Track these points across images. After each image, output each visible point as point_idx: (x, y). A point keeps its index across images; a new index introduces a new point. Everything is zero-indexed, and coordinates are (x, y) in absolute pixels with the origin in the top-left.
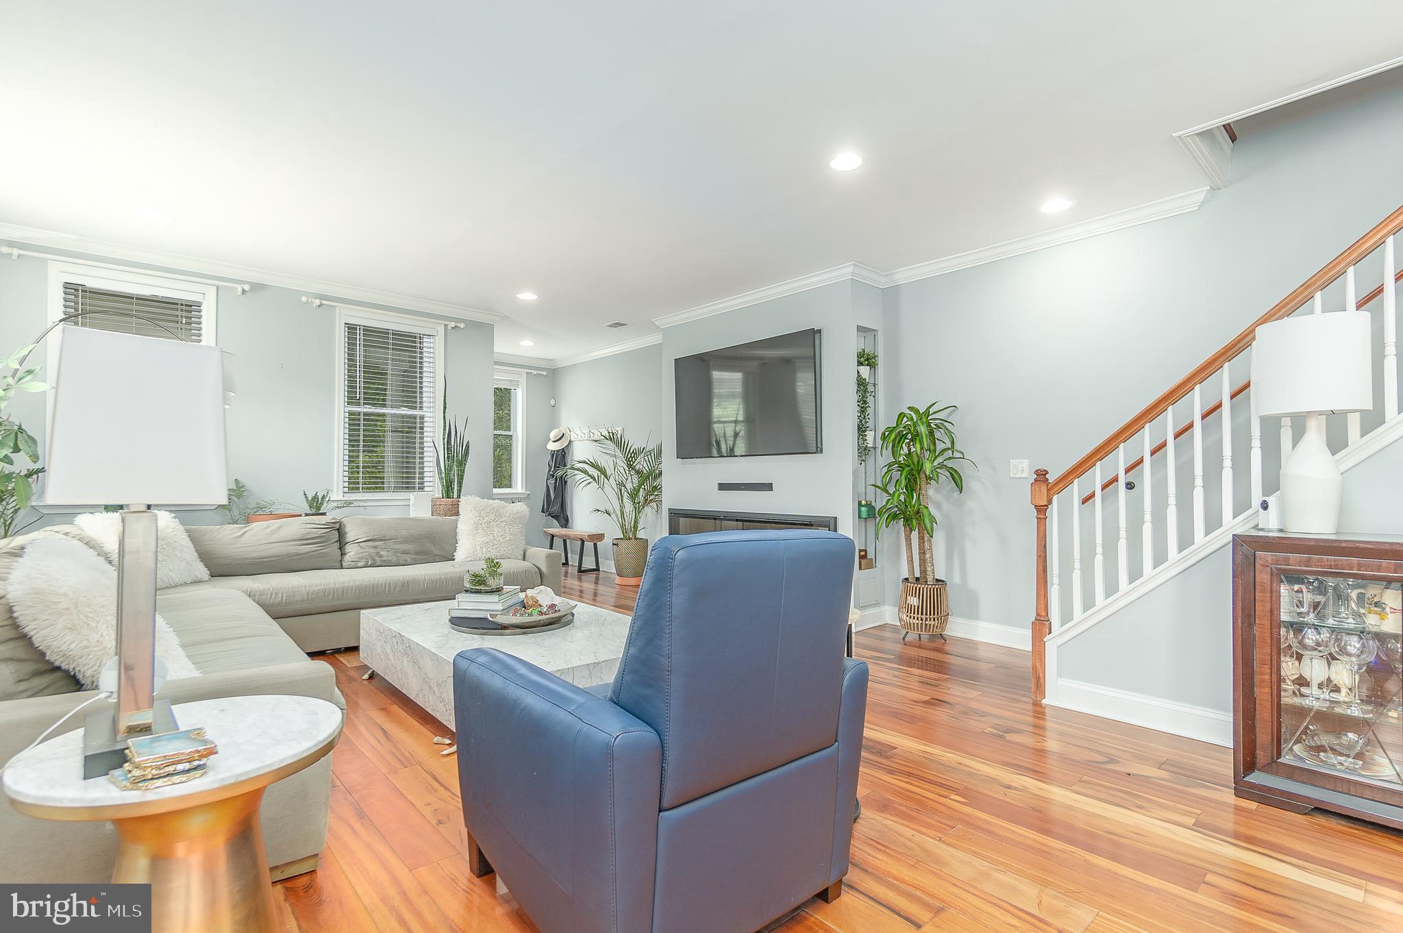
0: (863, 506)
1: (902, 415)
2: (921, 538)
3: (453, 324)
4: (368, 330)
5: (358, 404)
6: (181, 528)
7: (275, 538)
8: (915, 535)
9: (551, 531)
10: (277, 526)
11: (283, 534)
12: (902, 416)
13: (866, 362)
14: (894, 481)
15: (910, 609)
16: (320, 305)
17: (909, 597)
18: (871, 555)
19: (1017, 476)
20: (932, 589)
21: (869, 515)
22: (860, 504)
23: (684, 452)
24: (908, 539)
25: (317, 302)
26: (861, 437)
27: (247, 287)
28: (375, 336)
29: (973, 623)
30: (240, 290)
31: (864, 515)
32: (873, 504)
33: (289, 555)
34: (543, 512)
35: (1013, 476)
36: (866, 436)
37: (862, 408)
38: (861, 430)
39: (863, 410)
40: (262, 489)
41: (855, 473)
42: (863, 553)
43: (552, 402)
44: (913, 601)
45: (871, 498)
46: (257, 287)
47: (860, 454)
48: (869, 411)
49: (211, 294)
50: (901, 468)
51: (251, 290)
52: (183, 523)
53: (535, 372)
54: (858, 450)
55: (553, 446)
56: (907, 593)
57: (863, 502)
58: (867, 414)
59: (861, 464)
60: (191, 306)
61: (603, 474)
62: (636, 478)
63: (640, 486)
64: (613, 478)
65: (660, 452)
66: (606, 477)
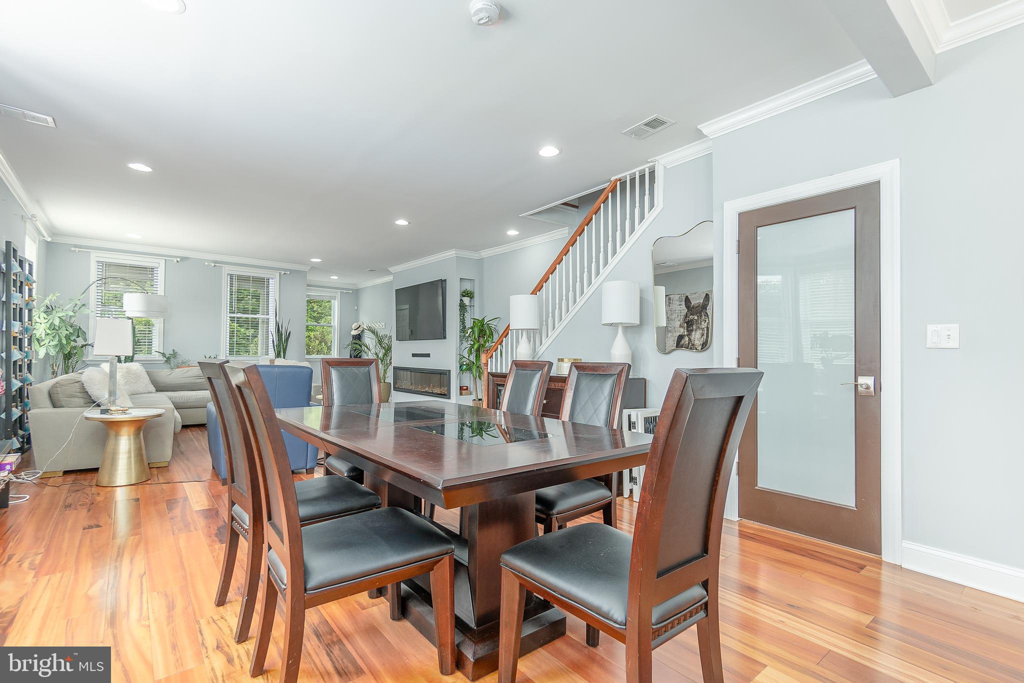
3: (283, 272)
4: (238, 276)
5: (234, 313)
6: (144, 370)
7: (185, 376)
10: (186, 370)
11: (188, 374)
13: (467, 295)
16: (215, 266)
23: (400, 338)
25: (213, 264)
26: (463, 332)
27: (179, 260)
28: (242, 279)
30: (176, 261)
33: (192, 383)
38: (463, 328)
40: (185, 354)
41: (457, 349)
42: (461, 388)
46: (184, 259)
47: (461, 340)
49: (163, 263)
51: (181, 260)
52: (144, 368)
53: (345, 291)
54: (460, 338)
55: (354, 333)
60: (153, 269)
61: (367, 348)
62: (384, 351)
63: (385, 355)
64: (373, 351)
65: (390, 337)
66: (369, 350)
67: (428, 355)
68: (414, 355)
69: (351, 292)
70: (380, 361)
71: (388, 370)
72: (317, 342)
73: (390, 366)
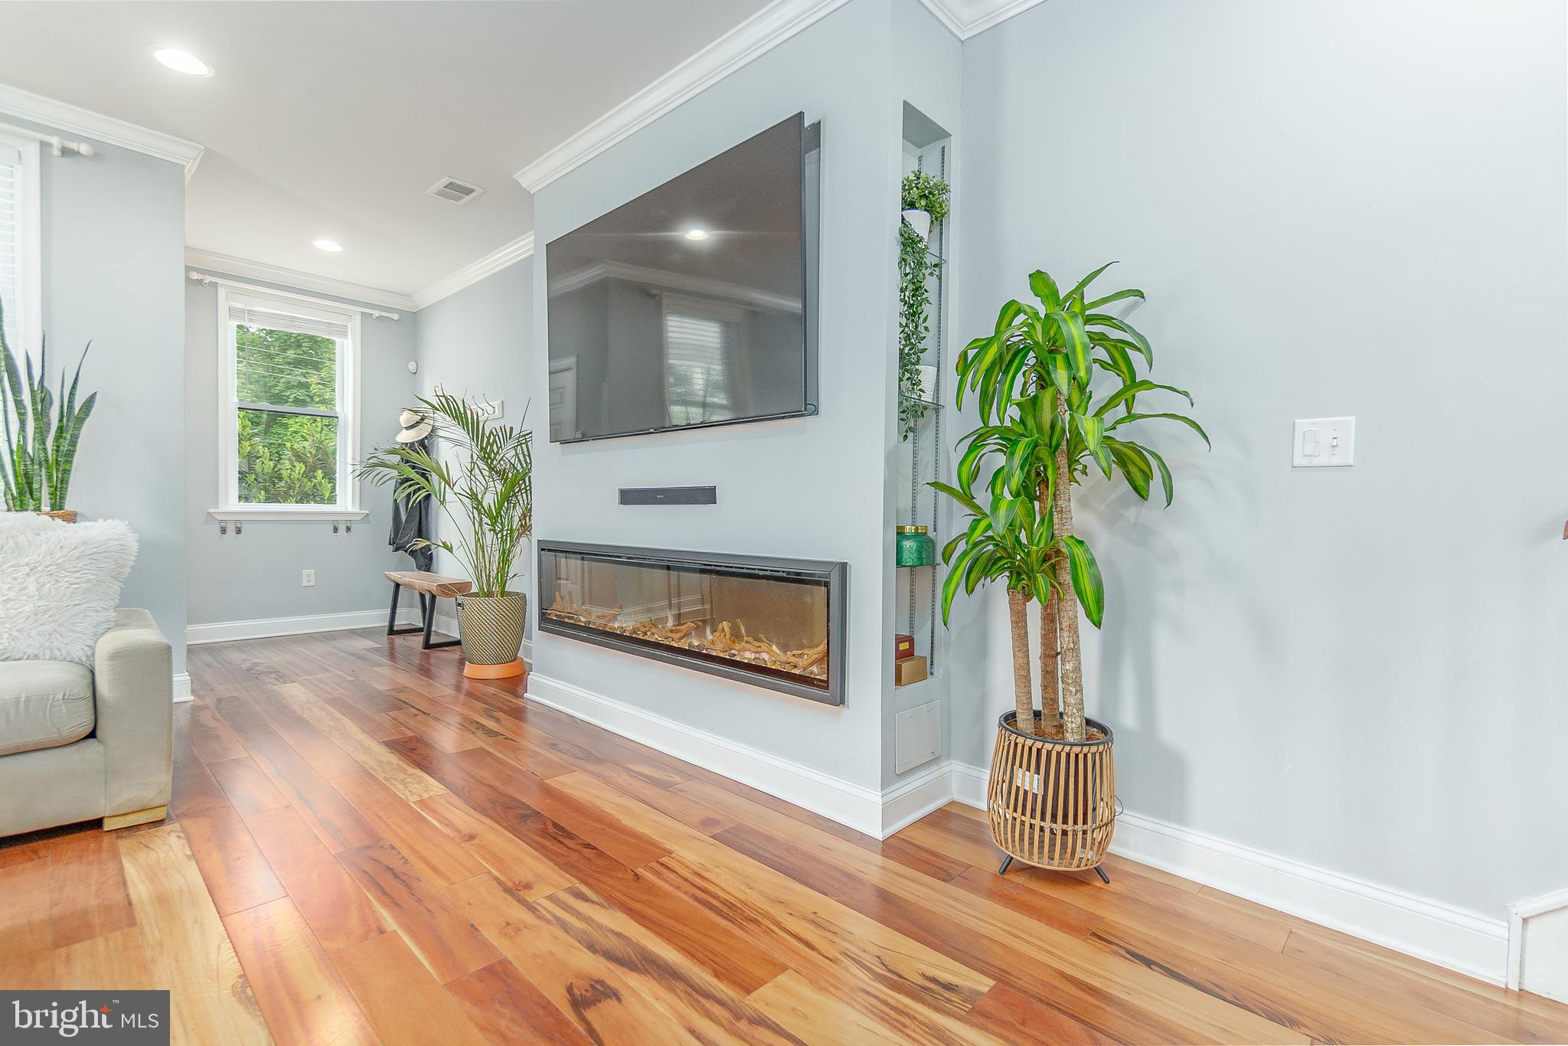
0: (908, 538)
1: (1011, 309)
2: (1050, 620)
3: (58, 143)
8: (1034, 609)
9: (396, 575)
12: (1011, 312)
13: (923, 202)
14: (985, 477)
15: (1019, 800)
17: (1019, 773)
18: (922, 649)
19: (1316, 462)
20: (1081, 757)
21: (920, 558)
22: (900, 533)
23: (564, 433)
24: (1019, 620)
26: (907, 375)
29: (1170, 829)
31: (909, 558)
32: (931, 534)
34: (390, 544)
35: (1305, 462)
36: (918, 372)
37: (911, 306)
38: (908, 362)
39: (912, 312)
41: (891, 459)
42: (904, 646)
43: (412, 366)
44: (1029, 781)
45: (925, 520)
47: (904, 416)
48: (929, 310)
50: (1008, 441)
53: (376, 313)
54: (900, 403)
55: (406, 437)
56: (1011, 758)
57: (909, 529)
58: (922, 317)
59: (906, 436)
61: (442, 476)
62: (499, 487)
63: (507, 498)
64: (462, 485)
65: (524, 439)
66: (447, 482)
67: (706, 495)
68: (629, 497)
69: (396, 317)
70: (486, 520)
71: (517, 550)
72: (300, 468)
73: (523, 540)
